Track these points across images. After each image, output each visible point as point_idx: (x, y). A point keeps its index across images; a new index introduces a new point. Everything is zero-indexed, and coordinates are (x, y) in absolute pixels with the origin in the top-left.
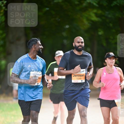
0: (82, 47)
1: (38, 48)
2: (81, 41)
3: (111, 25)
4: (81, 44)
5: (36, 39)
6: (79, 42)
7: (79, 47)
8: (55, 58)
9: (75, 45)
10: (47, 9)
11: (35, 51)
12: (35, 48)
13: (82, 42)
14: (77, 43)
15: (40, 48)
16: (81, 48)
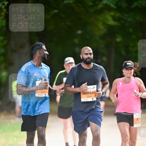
0: (91, 59)
1: (43, 53)
2: (89, 52)
3: (131, 30)
4: (89, 56)
5: (41, 43)
6: (87, 54)
7: (88, 60)
8: (65, 65)
9: (83, 57)
10: (56, 11)
11: (40, 57)
12: (40, 54)
13: (90, 54)
14: (85, 54)
15: (45, 54)
16: (89, 60)
